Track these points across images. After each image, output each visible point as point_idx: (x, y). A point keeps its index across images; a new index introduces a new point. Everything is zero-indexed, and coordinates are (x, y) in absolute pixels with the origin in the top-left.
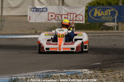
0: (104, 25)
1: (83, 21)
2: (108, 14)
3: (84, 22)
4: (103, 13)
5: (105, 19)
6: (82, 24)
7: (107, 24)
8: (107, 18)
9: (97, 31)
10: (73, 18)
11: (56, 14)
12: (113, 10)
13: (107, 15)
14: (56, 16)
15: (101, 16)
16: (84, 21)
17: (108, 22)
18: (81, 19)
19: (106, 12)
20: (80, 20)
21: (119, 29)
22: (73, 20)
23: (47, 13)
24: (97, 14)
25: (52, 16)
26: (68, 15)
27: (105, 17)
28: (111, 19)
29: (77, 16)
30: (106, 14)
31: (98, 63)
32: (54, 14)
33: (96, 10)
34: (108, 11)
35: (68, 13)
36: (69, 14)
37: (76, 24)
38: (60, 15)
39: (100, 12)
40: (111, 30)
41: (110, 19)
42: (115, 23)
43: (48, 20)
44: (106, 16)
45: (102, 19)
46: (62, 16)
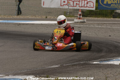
2: (117, 2)
4: (113, 1)
5: (114, 6)
6: (93, 11)
8: (116, 6)
9: (105, 18)
10: (84, 5)
13: (117, 3)
14: (69, 2)
20: (91, 7)
24: (107, 2)
25: (64, 2)
26: (79, 1)
27: (115, 4)
29: (88, 3)
30: (116, 2)
32: (66, 0)
36: (80, 1)
41: (119, 6)
43: (61, 6)
44: (116, 4)
45: (112, 7)
46: (73, 2)
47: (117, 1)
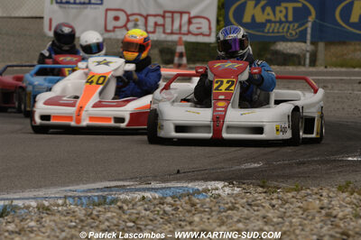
0: (272, 48)
1: (209, 35)
2: (286, 16)
3: (212, 39)
5: (276, 31)
6: (207, 45)
7: (282, 47)
8: (282, 30)
10: (180, 27)
11: (129, 13)
12: (300, 5)
13: (283, 19)
14: (131, 18)
15: (264, 21)
16: (213, 35)
17: (284, 39)
18: (205, 29)
19: (281, 12)
20: (202, 34)
21: (318, 63)
22: (180, 33)
23: (102, 9)
25: (116, 18)
26: (164, 17)
27: (278, 25)
28: (294, 33)
29: (194, 21)
30: (280, 16)
31: (256, 165)
32: (123, 13)
33: (250, 5)
34: (286, 8)
35: (165, 12)
36: (167, 15)
37: (188, 44)
38: (140, 15)
39: (263, 9)
40: (294, 64)
41: (290, 31)
42: (305, 42)
43: (106, 30)
44: (281, 22)
45: (268, 32)
46: (146, 18)
47: (284, 11)
